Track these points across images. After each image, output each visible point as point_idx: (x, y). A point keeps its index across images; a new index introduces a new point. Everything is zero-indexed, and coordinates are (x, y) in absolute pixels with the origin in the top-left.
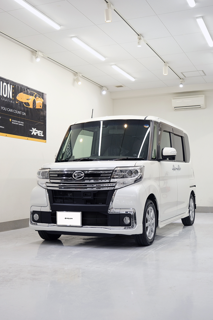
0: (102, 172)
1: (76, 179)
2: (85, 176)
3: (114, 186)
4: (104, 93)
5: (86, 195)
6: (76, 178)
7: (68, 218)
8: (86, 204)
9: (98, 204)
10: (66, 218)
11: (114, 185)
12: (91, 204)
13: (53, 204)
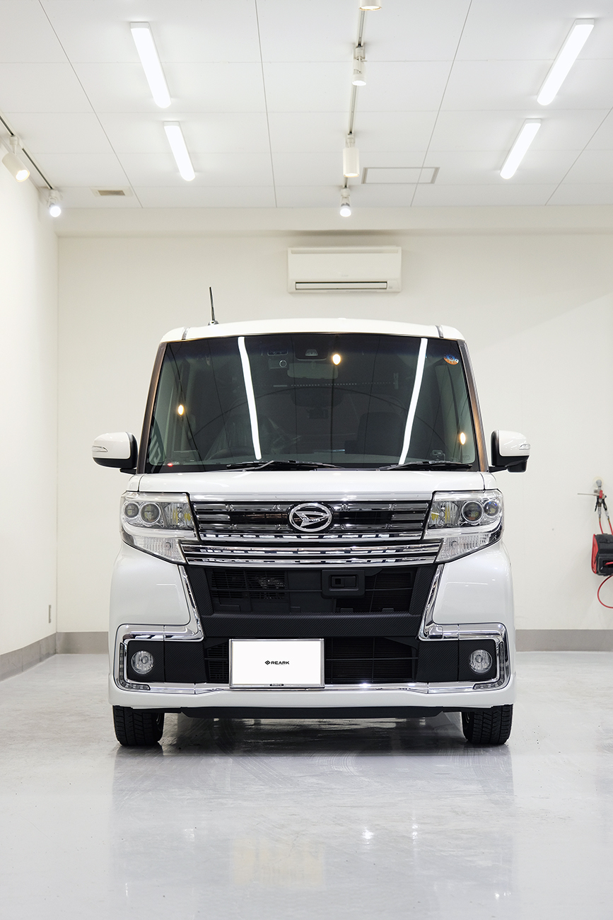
0: (390, 507)
1: (305, 530)
2: (334, 522)
3: (436, 554)
4: (56, 211)
5: (338, 581)
6: (304, 527)
7: (276, 663)
8: (338, 612)
9: (380, 611)
10: (267, 663)
11: (435, 549)
12: (356, 611)
13: (215, 615)
